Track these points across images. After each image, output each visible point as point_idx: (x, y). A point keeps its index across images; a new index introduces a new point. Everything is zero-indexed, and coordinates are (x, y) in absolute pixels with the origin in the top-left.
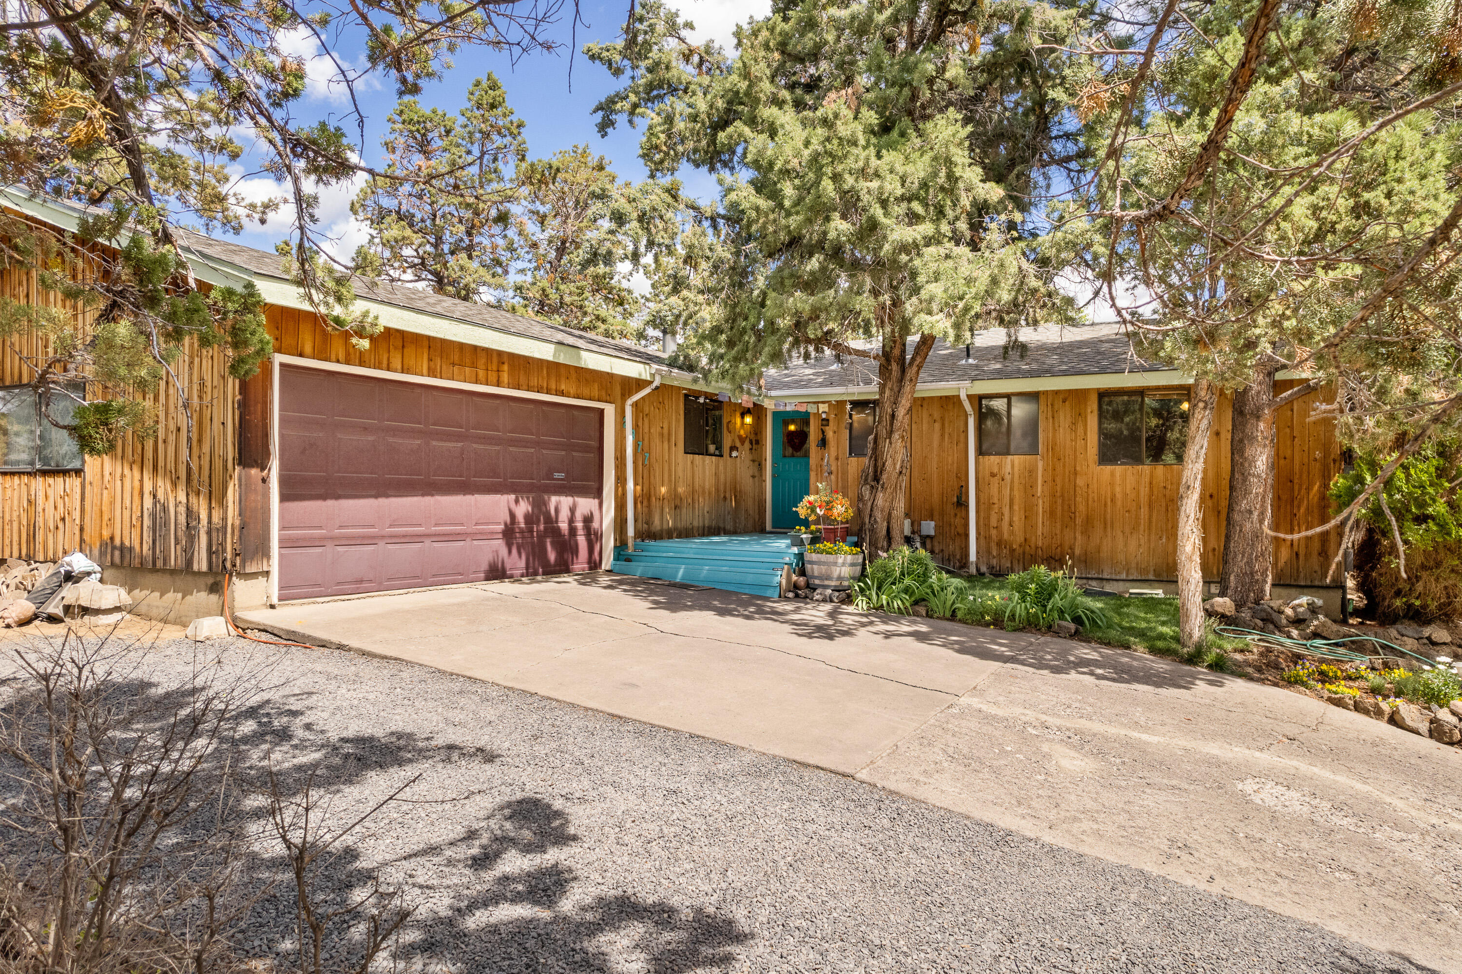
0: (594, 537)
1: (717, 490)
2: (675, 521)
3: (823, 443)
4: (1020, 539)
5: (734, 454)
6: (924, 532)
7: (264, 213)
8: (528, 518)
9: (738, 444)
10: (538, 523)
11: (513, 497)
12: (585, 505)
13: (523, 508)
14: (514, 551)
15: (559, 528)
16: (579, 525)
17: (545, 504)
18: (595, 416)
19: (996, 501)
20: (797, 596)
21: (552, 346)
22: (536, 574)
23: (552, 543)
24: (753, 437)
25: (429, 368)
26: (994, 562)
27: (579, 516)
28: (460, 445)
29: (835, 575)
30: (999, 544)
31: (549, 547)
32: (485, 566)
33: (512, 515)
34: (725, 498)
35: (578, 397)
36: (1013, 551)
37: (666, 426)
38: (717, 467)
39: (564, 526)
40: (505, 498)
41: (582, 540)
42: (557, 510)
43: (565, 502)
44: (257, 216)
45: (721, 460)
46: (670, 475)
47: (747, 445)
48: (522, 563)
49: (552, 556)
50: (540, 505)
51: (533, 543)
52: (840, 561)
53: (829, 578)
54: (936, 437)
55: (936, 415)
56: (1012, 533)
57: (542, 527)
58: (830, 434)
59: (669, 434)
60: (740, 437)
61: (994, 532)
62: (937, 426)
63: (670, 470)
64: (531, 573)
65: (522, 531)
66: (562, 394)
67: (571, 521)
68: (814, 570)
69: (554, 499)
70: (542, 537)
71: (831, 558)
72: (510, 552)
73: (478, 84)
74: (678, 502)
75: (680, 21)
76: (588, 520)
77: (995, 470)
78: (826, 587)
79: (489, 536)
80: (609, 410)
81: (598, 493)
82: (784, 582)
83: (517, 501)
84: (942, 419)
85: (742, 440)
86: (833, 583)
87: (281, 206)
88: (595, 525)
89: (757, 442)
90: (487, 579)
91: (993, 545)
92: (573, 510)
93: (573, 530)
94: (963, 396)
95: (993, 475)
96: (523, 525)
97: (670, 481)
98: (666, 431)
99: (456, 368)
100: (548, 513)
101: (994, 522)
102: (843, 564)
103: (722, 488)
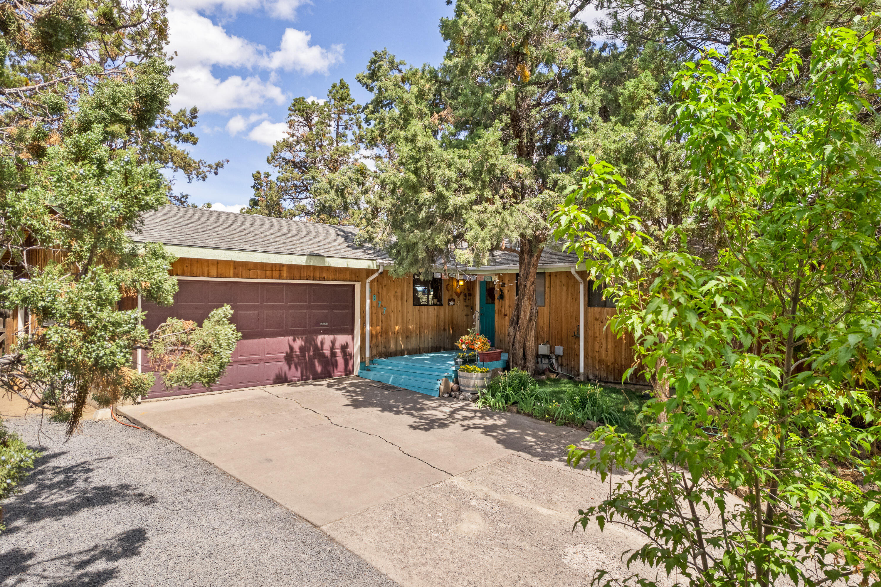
0: (348, 357)
1: (438, 325)
2: (406, 345)
3: (502, 297)
4: (612, 360)
5: (451, 303)
6: (557, 353)
7: (216, 169)
8: (301, 349)
9: (455, 297)
10: (309, 351)
11: (292, 337)
12: (342, 339)
13: (298, 344)
14: (293, 367)
15: (324, 354)
16: (338, 351)
17: (314, 340)
18: (350, 289)
19: (598, 335)
20: (450, 396)
21: (305, 257)
22: (308, 379)
23: (319, 362)
24: (466, 292)
25: (234, 273)
26: (597, 373)
27: (338, 345)
28: (257, 312)
29: (472, 384)
30: (600, 362)
31: (317, 364)
32: (273, 376)
33: (291, 348)
34: (444, 330)
35: (335, 280)
36: (608, 366)
37: (399, 291)
38: (438, 312)
39: (327, 351)
40: (286, 339)
41: (340, 359)
42: (322, 343)
43: (328, 339)
44: (213, 171)
45: (441, 308)
46: (403, 319)
47: (462, 297)
48: (299, 374)
49: (319, 369)
50: (310, 342)
51: (306, 363)
52: (474, 376)
53: (468, 386)
54: (564, 294)
55: (564, 282)
56: (607, 355)
57: (311, 353)
58: (506, 292)
59: (402, 296)
60: (456, 293)
61: (597, 355)
62: (565, 288)
63: (403, 316)
64: (304, 379)
65: (298, 356)
66: (324, 279)
67: (332, 348)
68: (462, 381)
69: (320, 338)
70: (311, 359)
71: (469, 374)
72: (290, 368)
73: (334, 86)
74: (408, 334)
75: (396, 61)
76: (344, 348)
77: (598, 317)
78: (467, 391)
79: (277, 360)
80: (358, 285)
81: (351, 332)
82: (442, 388)
83: (294, 340)
84: (568, 284)
85: (458, 295)
86: (471, 389)
87: (225, 164)
88: (349, 350)
89: (470, 295)
90: (275, 383)
91: (597, 363)
92: (333, 343)
93: (333, 354)
94: (573, 272)
95: (596, 319)
96: (298, 353)
97: (403, 322)
98: (399, 294)
99: (251, 272)
100: (316, 345)
101: (597, 348)
102: (476, 378)
103: (442, 323)
